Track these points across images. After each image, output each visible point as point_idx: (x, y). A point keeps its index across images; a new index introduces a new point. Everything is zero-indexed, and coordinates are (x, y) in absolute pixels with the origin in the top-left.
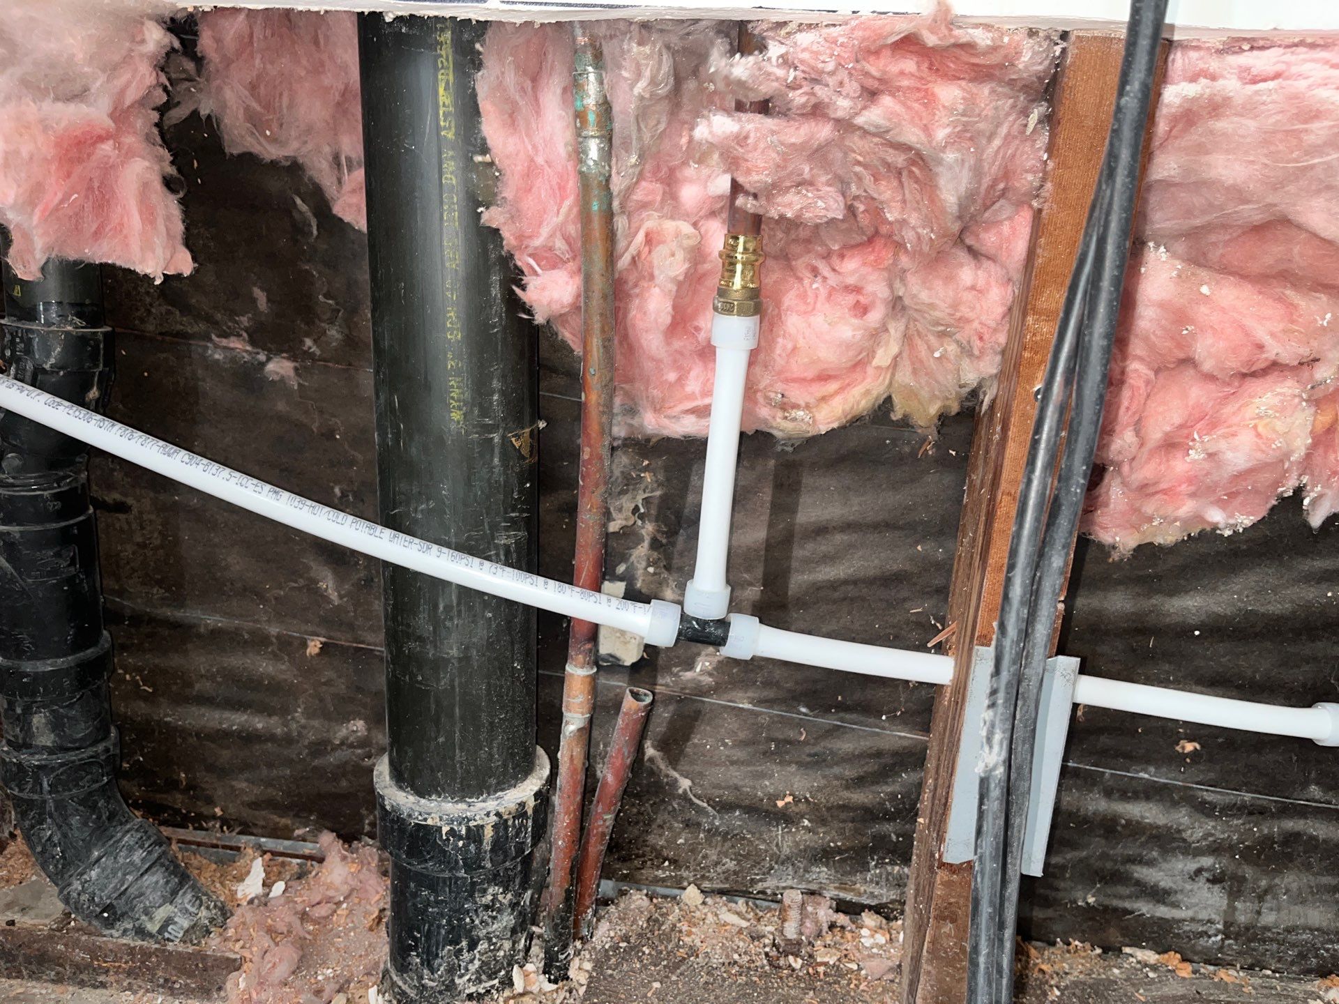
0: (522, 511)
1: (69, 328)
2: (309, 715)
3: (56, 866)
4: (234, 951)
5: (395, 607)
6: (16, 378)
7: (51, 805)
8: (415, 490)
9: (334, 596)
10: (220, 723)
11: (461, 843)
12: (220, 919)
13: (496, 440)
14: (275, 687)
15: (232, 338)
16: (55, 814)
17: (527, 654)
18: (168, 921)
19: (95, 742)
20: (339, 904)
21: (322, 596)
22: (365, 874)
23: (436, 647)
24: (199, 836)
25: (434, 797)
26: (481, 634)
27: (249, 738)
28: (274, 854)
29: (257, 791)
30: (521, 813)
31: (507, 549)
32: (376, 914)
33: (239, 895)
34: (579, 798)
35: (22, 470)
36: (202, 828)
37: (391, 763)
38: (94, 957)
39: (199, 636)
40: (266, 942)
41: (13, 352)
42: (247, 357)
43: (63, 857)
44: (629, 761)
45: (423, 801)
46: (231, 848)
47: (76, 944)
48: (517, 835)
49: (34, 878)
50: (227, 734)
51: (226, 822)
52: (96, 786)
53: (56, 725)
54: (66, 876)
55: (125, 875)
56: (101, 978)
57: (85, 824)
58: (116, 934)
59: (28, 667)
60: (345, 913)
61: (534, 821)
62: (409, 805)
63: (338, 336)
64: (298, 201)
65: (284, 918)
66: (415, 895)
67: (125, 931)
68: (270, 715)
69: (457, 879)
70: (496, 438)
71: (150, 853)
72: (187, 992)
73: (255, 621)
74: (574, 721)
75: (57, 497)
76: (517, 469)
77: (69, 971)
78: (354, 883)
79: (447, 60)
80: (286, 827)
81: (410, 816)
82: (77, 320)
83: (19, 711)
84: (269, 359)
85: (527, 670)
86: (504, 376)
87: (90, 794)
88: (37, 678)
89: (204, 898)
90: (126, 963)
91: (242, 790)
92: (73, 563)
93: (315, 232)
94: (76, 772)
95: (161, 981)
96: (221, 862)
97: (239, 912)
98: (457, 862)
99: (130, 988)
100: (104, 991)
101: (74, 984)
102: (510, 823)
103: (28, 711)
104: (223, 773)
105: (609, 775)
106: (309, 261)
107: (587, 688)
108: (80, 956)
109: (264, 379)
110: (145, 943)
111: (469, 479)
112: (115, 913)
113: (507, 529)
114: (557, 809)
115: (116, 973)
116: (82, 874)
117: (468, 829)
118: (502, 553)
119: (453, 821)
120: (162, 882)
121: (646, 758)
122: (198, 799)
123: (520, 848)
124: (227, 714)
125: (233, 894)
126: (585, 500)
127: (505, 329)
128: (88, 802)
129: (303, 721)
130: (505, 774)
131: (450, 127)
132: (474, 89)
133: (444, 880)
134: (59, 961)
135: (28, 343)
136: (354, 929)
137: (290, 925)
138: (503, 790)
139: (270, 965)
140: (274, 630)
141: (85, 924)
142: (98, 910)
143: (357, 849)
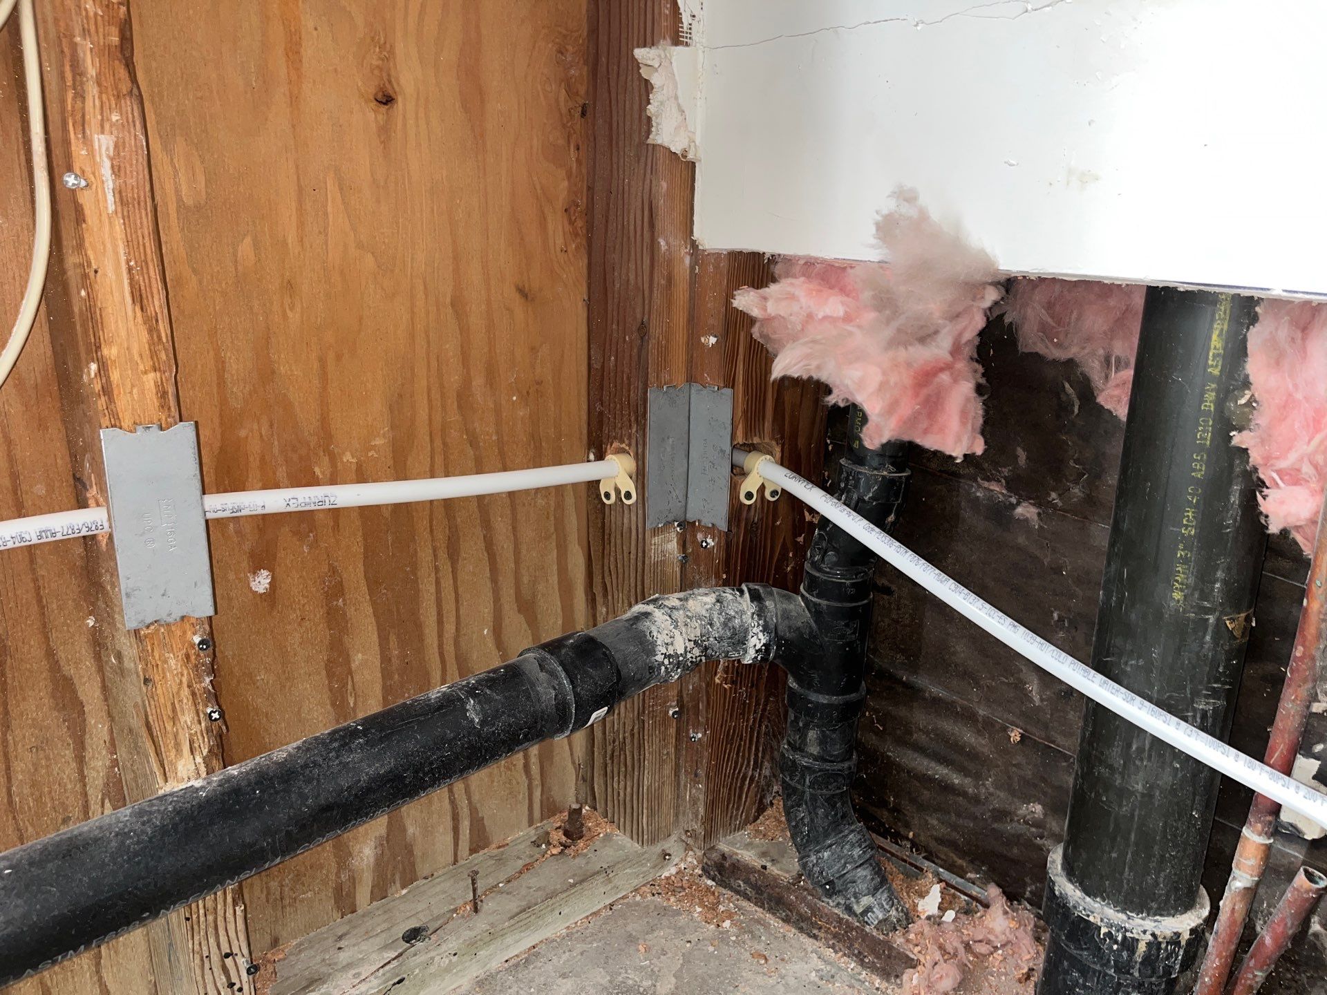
0: (1224, 683)
1: (885, 473)
2: (998, 786)
3: (802, 839)
4: (914, 952)
5: (1092, 734)
6: (845, 504)
7: (807, 796)
8: (1129, 647)
9: (1036, 699)
10: (927, 770)
11: (1115, 947)
12: (904, 922)
13: (1211, 621)
14: (974, 756)
15: (993, 483)
16: (809, 803)
17: (1207, 806)
18: (868, 909)
19: (842, 761)
20: (996, 948)
21: (1026, 695)
22: (1021, 933)
23: (1123, 778)
24: (894, 848)
25: (1098, 899)
26: (1166, 779)
27: (946, 788)
28: (948, 885)
29: (943, 831)
30: (1175, 940)
31: (1204, 714)
32: (1025, 970)
33: (920, 908)
34: (1233, 947)
35: (836, 564)
36: (897, 843)
37: (1065, 856)
38: (814, 914)
39: (924, 699)
40: (938, 956)
41: (846, 485)
42: (1001, 498)
43: (808, 835)
44: (1290, 932)
45: (1088, 899)
46: (916, 867)
47: (804, 899)
48: (1168, 958)
49: (781, 839)
50: (931, 780)
51: (914, 844)
52: (838, 791)
53: (822, 741)
54: (807, 849)
55: (845, 863)
56: (815, 931)
57: (827, 817)
58: (831, 904)
59: (814, 697)
60: (1000, 958)
61: (1185, 951)
62: (1076, 898)
63: (1080, 494)
64: (1067, 385)
65: (953, 943)
66: (1066, 972)
67: (838, 904)
68: (966, 776)
69: (1106, 974)
70: (1212, 619)
71: (864, 852)
72: (872, 968)
73: (968, 700)
74: (1242, 877)
75: (853, 585)
76: (1227, 648)
77: (794, 917)
78: (1012, 937)
79: (1225, 313)
80: (961, 867)
81: (1075, 907)
82: (891, 467)
83: (801, 724)
84: (1018, 504)
85: (1204, 820)
86: (1229, 569)
87: (833, 796)
88: (818, 706)
89: (895, 901)
90: (835, 927)
91: (933, 827)
92: (854, 633)
93: (1076, 411)
94: (830, 777)
95: (856, 952)
96: (907, 875)
97: (919, 922)
98: (1109, 961)
99: (833, 947)
100: (815, 941)
101: (796, 928)
102: (1163, 946)
103: (806, 726)
104: (922, 808)
105: (1268, 938)
106: (1066, 433)
107: (1260, 855)
108: (804, 909)
109: (1012, 517)
110: (850, 919)
111: (1179, 648)
112: (834, 888)
113: (1207, 696)
114: (1210, 949)
115: (826, 932)
116: (818, 852)
117: (1125, 937)
118: (1198, 716)
119: (1112, 926)
120: (869, 877)
121: (1311, 931)
122: (899, 820)
123: (1168, 970)
124: (933, 764)
125: (915, 905)
126: (1290, 690)
127: (1238, 529)
128: (831, 801)
129: (991, 790)
130: (1167, 901)
131: (1217, 366)
132: (1245, 336)
133: (1094, 971)
134: (789, 907)
135: (857, 481)
136: (1006, 974)
137: (956, 949)
138: (1161, 915)
139: (938, 976)
140: (981, 712)
141: (811, 887)
142: (824, 882)
143: (1018, 909)
